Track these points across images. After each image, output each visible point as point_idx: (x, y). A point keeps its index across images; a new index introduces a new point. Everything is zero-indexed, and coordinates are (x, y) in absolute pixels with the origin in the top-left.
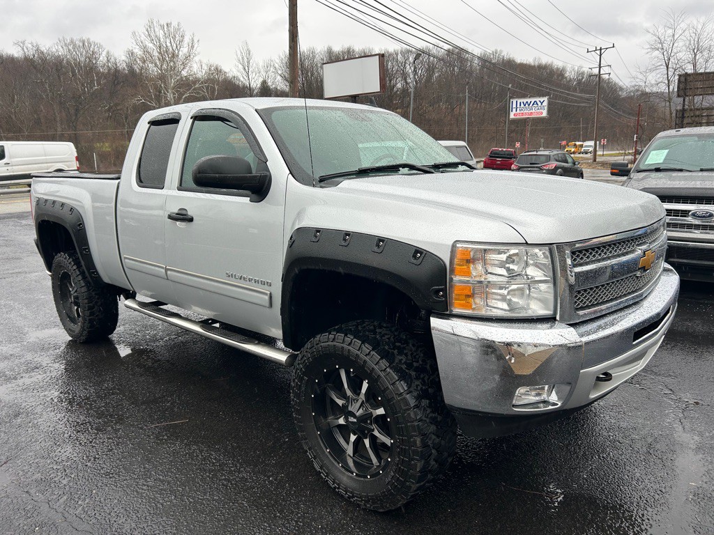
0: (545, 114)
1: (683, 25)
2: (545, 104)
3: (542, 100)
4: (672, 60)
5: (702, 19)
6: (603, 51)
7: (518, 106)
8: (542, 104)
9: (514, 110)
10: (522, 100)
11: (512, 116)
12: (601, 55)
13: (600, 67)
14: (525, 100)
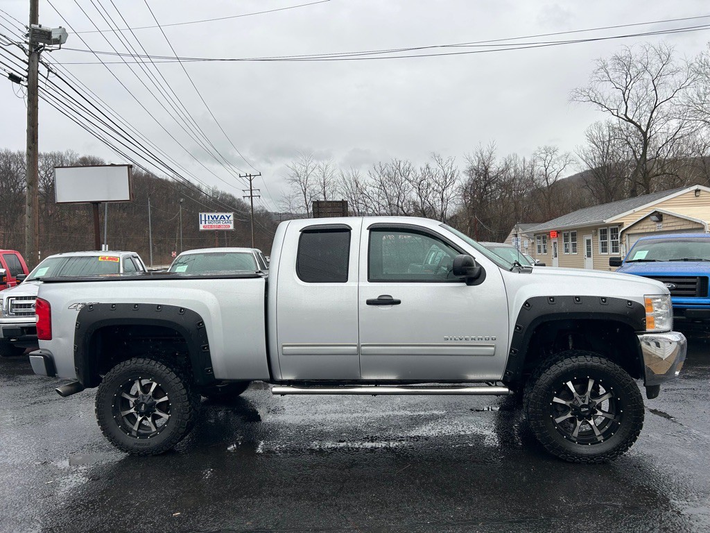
0: (232, 227)
1: (312, 165)
2: (231, 218)
3: (228, 215)
4: (307, 189)
5: (326, 162)
6: (252, 177)
7: (207, 219)
8: (228, 218)
9: (203, 222)
10: (210, 214)
11: (201, 228)
12: (251, 180)
13: (251, 190)
14: (213, 215)
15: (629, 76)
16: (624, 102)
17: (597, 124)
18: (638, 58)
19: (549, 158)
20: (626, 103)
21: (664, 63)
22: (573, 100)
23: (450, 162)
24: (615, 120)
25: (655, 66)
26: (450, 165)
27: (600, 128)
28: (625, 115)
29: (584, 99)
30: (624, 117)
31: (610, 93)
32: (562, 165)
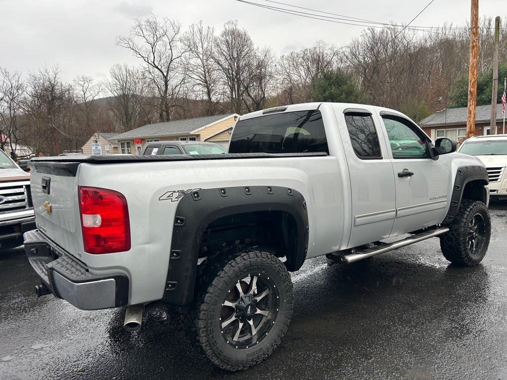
15: (155, 36)
16: (152, 53)
17: (117, 65)
18: (161, 25)
19: (86, 85)
20: (154, 54)
21: (176, 32)
22: (118, 43)
23: (16, 76)
24: (146, 65)
25: (171, 33)
26: (17, 79)
27: (120, 69)
28: (154, 63)
29: (126, 45)
30: (153, 64)
31: (142, 44)
32: (96, 91)
